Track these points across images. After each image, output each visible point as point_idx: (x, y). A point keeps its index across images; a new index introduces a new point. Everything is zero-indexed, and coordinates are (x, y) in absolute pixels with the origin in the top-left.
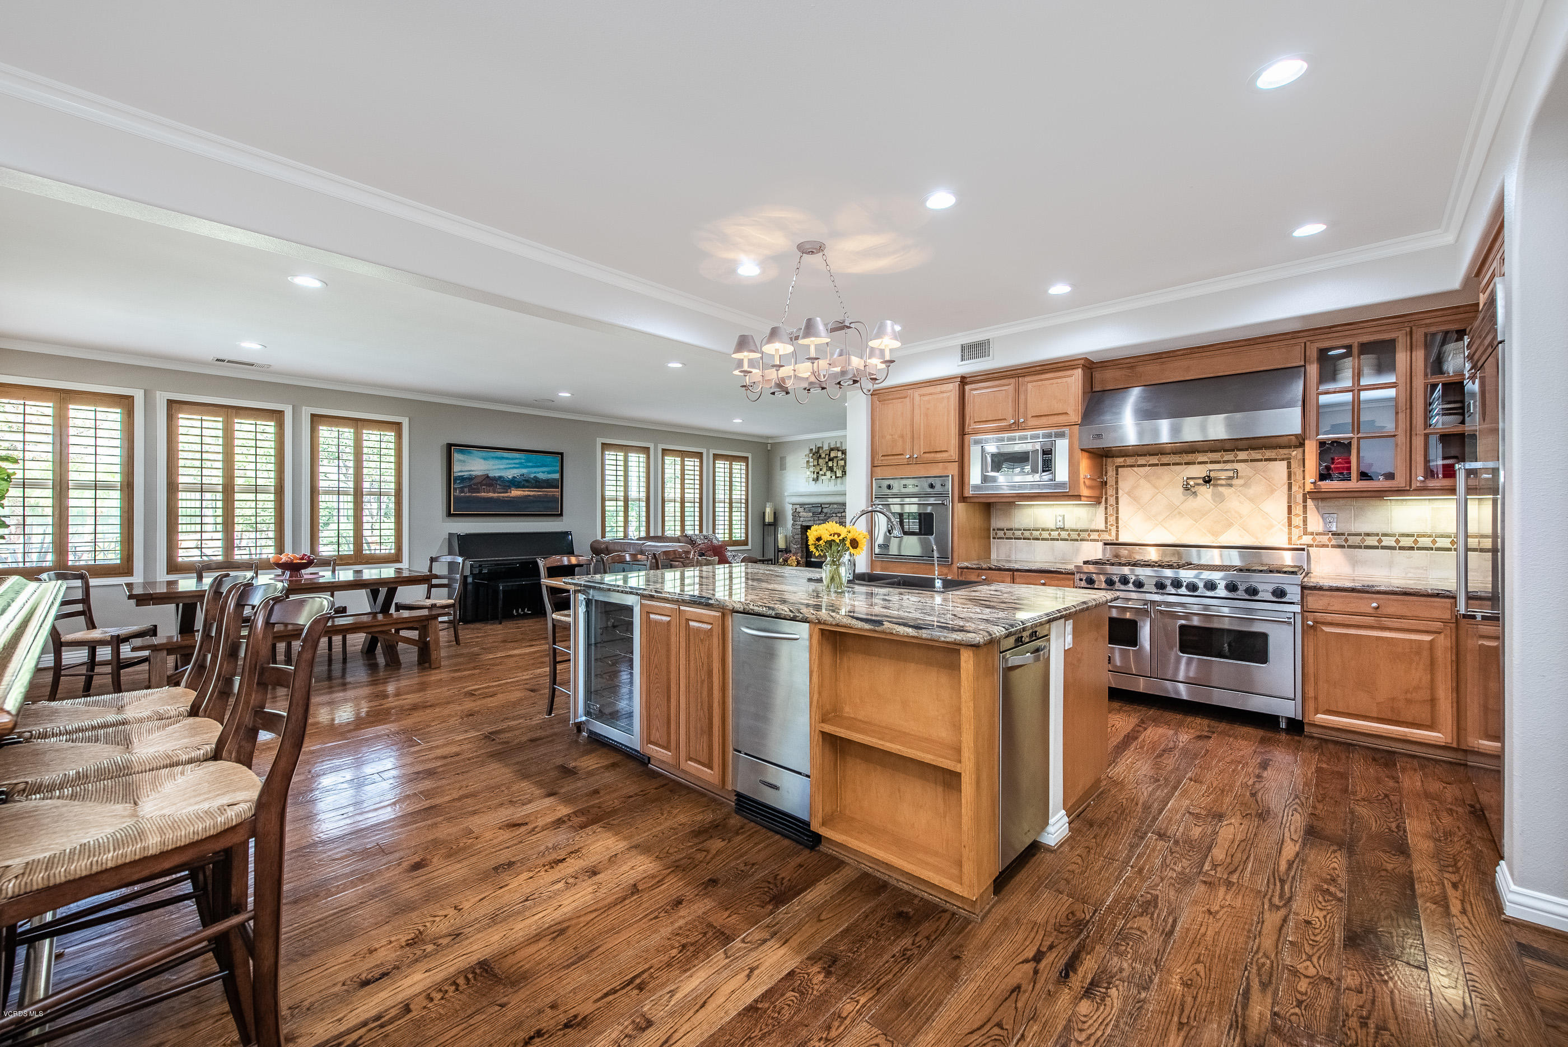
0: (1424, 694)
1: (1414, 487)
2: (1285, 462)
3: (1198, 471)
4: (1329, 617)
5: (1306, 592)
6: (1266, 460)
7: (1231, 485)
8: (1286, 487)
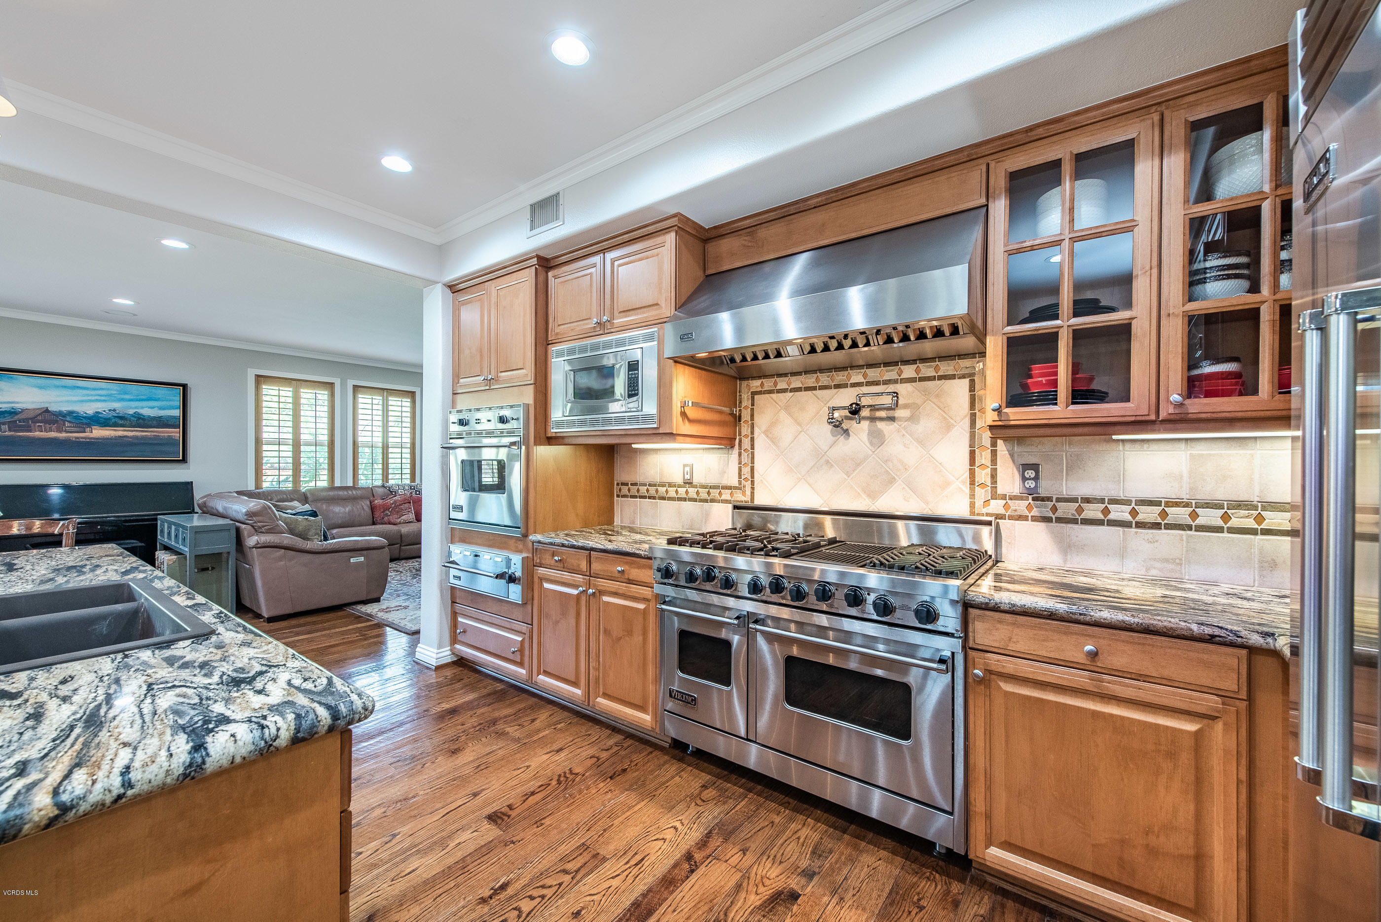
0: (1183, 843)
1: (1163, 415)
2: (966, 382)
3: (846, 397)
4: (1010, 665)
5: (973, 612)
6: (941, 378)
7: (892, 419)
8: (967, 422)
